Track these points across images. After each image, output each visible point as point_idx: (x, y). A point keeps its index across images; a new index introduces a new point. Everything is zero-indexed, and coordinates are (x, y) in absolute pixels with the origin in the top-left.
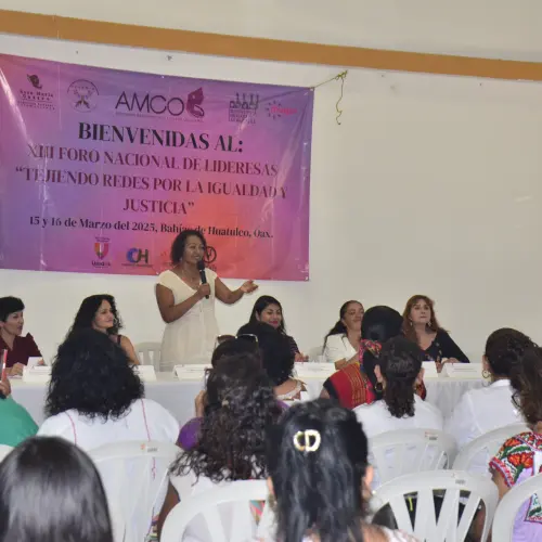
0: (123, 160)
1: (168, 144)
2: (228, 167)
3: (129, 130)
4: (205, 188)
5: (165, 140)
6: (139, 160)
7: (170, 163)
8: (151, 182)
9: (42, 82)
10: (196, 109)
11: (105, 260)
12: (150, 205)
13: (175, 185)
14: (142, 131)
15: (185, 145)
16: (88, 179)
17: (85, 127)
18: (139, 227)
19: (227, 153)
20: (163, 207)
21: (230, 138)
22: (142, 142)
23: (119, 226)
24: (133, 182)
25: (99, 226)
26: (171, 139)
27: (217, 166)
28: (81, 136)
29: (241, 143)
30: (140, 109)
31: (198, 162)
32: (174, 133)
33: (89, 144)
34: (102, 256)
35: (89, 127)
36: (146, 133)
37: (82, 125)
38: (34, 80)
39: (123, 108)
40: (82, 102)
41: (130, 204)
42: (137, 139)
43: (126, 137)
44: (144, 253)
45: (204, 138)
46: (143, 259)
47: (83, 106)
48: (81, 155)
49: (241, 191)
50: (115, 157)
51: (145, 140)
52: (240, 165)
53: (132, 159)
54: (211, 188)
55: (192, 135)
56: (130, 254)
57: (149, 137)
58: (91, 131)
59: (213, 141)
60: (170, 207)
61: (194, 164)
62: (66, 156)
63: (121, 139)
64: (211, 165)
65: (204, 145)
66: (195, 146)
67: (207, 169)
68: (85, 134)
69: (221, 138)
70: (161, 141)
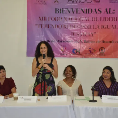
0: (70, 19)
1: (86, 13)
2: (109, 19)
3: (72, 9)
4: (100, 27)
7: (87, 19)
8: (80, 27)
11: (65, 53)
13: (89, 27)
15: (92, 13)
16: (58, 26)
17: (57, 10)
19: (109, 14)
20: (85, 35)
21: (110, 9)
22: (77, 13)
25: (62, 42)
26: (87, 11)
27: (105, 19)
28: (56, 13)
29: (114, 10)
30: (76, 2)
31: (98, 18)
32: (89, 9)
33: (59, 15)
34: (63, 52)
36: (78, 10)
37: (56, 9)
39: (70, 2)
40: (56, 1)
41: (73, 34)
42: (75, 12)
45: (100, 10)
46: (78, 52)
47: (56, 3)
48: (56, 19)
49: (114, 27)
50: (67, 19)
51: (78, 12)
52: (114, 18)
54: (103, 27)
55: (95, 9)
57: (80, 11)
58: (59, 11)
59: (103, 10)
61: (96, 19)
62: (50, 20)
63: (70, 12)
64: (102, 19)
65: (100, 12)
66: (96, 13)
67: (101, 21)
68: (57, 12)
69: (106, 9)
70: (84, 12)
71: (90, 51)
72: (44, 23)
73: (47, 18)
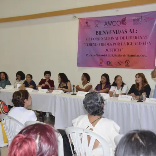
0: (106, 39)
1: (116, 33)
2: (133, 38)
3: (107, 31)
4: (126, 44)
5: (116, 32)
6: (109, 38)
7: (117, 38)
8: (112, 44)
9: (88, 23)
10: (124, 23)
11: (102, 64)
12: (112, 50)
13: (118, 44)
14: (110, 31)
15: (121, 33)
16: (98, 45)
18: (109, 56)
19: (132, 34)
20: (115, 50)
21: (133, 30)
23: (104, 56)
24: (108, 44)
25: (100, 56)
26: (117, 32)
27: (130, 38)
29: (136, 30)
30: (110, 25)
31: (124, 37)
32: (118, 30)
33: (98, 36)
34: (101, 63)
35: (98, 32)
36: (111, 31)
37: (96, 32)
38: (87, 23)
39: (106, 26)
40: (97, 26)
41: (107, 50)
42: (109, 33)
43: (106, 33)
44: (110, 62)
45: (126, 30)
46: (110, 64)
48: (96, 39)
49: (136, 44)
50: (104, 39)
52: (136, 37)
53: (108, 39)
54: (128, 44)
55: (123, 30)
56: (107, 62)
57: (112, 32)
58: (98, 33)
59: (128, 31)
60: (117, 50)
61: (123, 38)
62: (93, 40)
63: (105, 34)
64: (128, 38)
65: (126, 32)
66: (123, 33)
67: (127, 39)
68: (97, 34)
69: (130, 30)
70: (115, 33)
71: (119, 63)
72: (89, 42)
73: (91, 39)
